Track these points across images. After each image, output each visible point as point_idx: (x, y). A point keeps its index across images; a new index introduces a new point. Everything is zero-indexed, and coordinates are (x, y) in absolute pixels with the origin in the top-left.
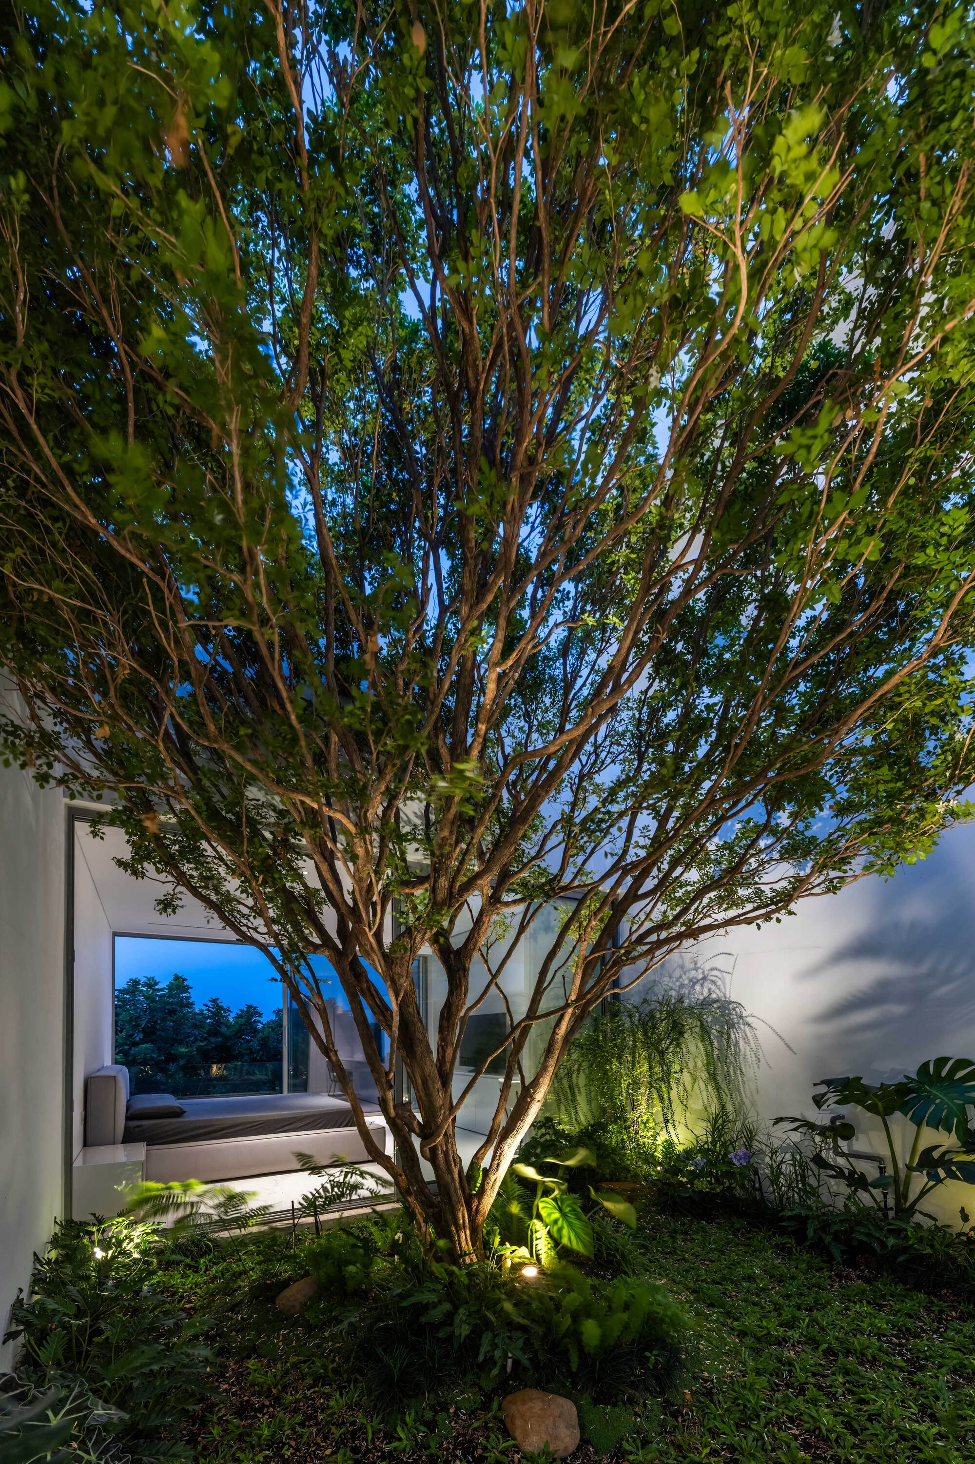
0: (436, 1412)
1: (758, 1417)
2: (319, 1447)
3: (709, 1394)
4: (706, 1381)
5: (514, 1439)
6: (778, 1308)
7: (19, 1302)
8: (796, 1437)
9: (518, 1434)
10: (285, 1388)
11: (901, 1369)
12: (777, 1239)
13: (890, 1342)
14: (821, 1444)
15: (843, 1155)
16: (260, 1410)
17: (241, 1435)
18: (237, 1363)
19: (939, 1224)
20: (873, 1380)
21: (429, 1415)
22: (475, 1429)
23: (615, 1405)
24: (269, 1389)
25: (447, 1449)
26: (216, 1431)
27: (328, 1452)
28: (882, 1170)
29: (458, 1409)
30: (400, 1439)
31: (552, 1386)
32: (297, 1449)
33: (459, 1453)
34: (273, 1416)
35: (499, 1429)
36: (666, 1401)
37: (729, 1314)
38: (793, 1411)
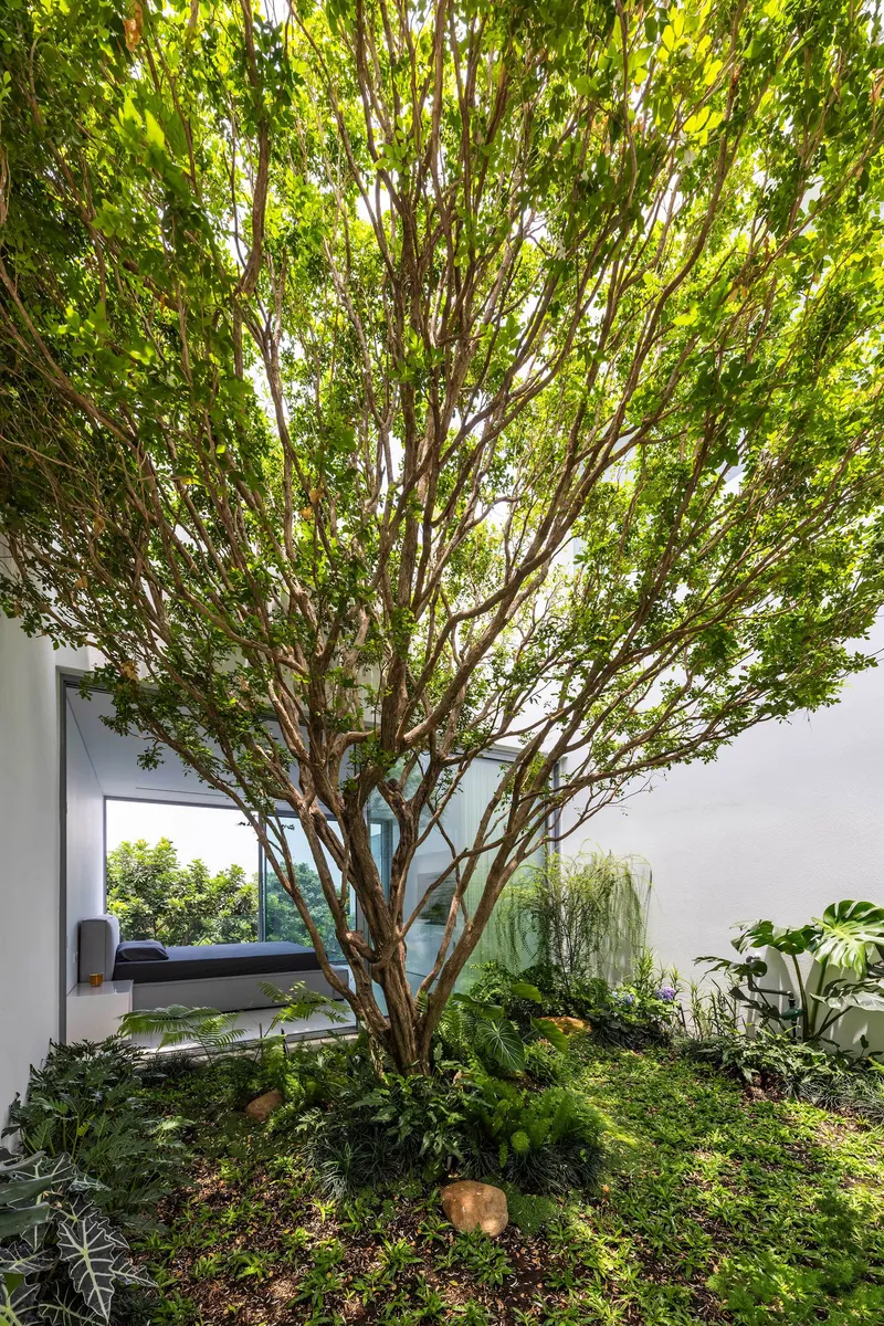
0: (383, 1199)
1: (668, 1207)
2: (278, 1227)
3: (626, 1188)
4: (623, 1177)
5: (450, 1221)
6: (692, 1120)
7: (17, 1103)
8: (701, 1223)
9: (453, 1216)
10: (251, 1181)
11: (800, 1171)
12: (697, 1066)
13: (792, 1149)
14: (723, 1229)
15: (757, 990)
16: (229, 1199)
17: (211, 1218)
18: (210, 1161)
19: (841, 1050)
20: (774, 1179)
21: (377, 1201)
22: (416, 1214)
23: (540, 1194)
24: (237, 1183)
25: (391, 1230)
26: (189, 1214)
27: (287, 1231)
28: (792, 1004)
29: (402, 1197)
30: (350, 1221)
31: (485, 1178)
32: (260, 1229)
33: (401, 1233)
34: (239, 1204)
35: (438, 1214)
36: (587, 1192)
37: (647, 1125)
38: (700, 1202)
